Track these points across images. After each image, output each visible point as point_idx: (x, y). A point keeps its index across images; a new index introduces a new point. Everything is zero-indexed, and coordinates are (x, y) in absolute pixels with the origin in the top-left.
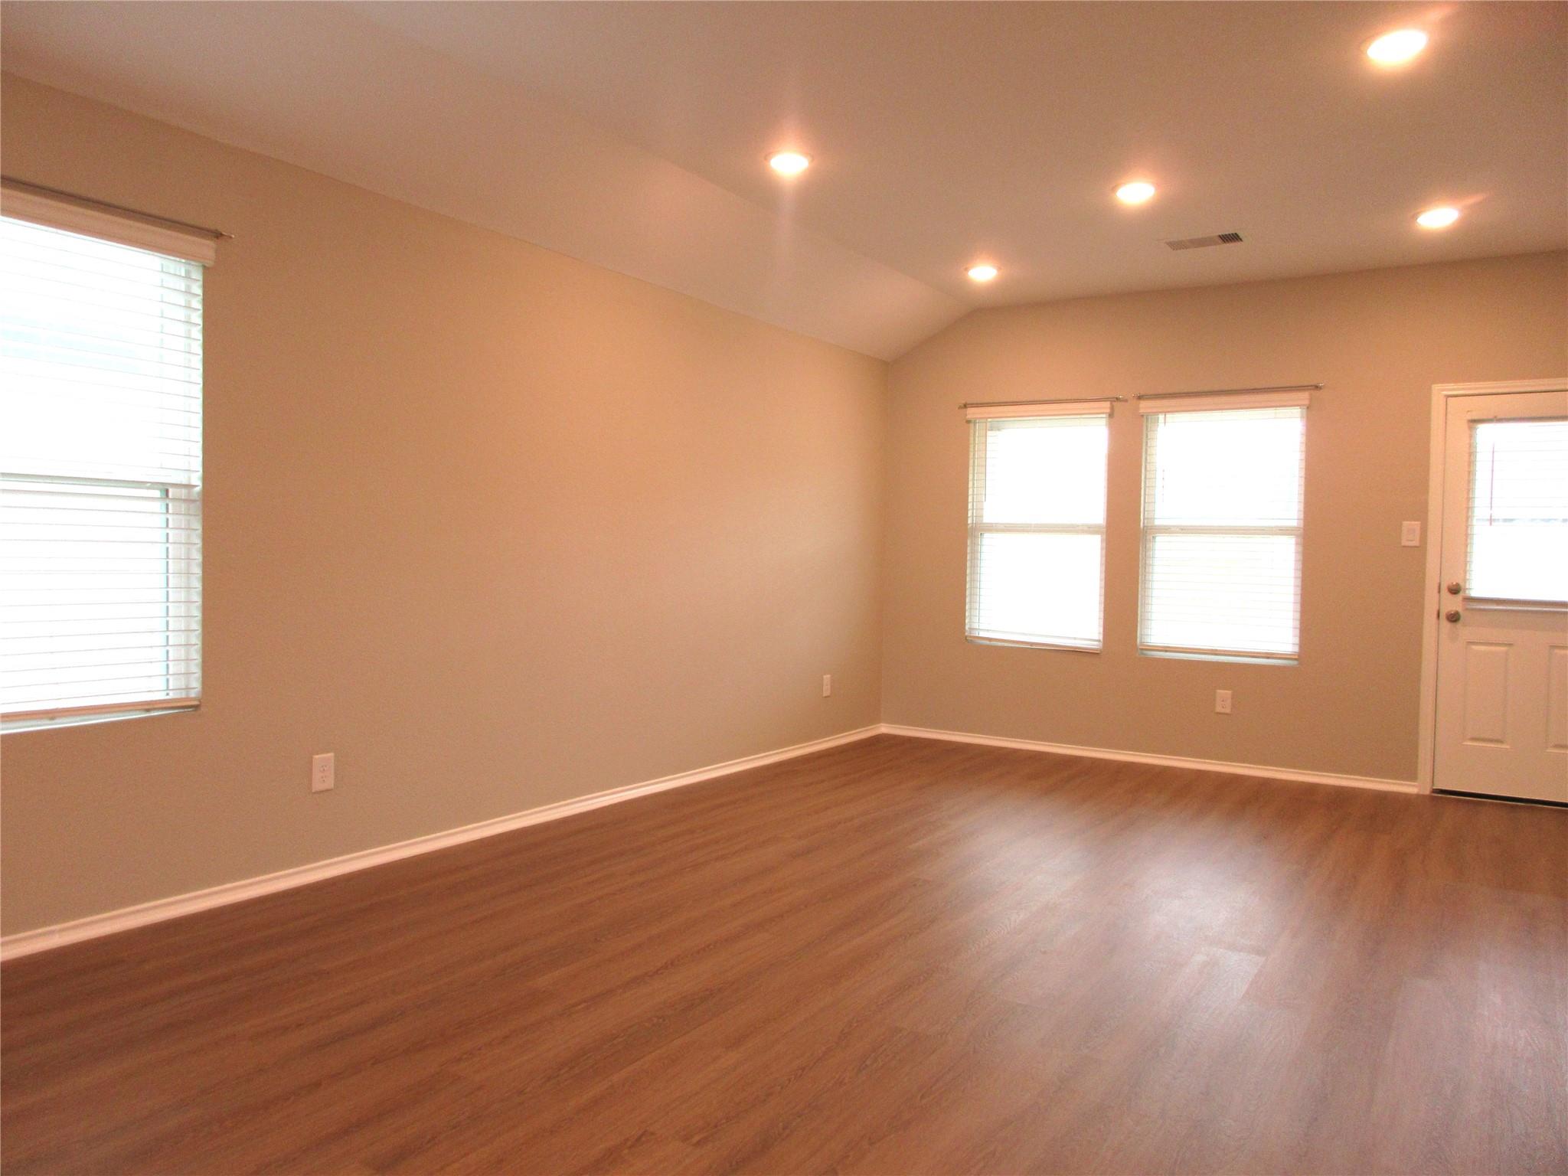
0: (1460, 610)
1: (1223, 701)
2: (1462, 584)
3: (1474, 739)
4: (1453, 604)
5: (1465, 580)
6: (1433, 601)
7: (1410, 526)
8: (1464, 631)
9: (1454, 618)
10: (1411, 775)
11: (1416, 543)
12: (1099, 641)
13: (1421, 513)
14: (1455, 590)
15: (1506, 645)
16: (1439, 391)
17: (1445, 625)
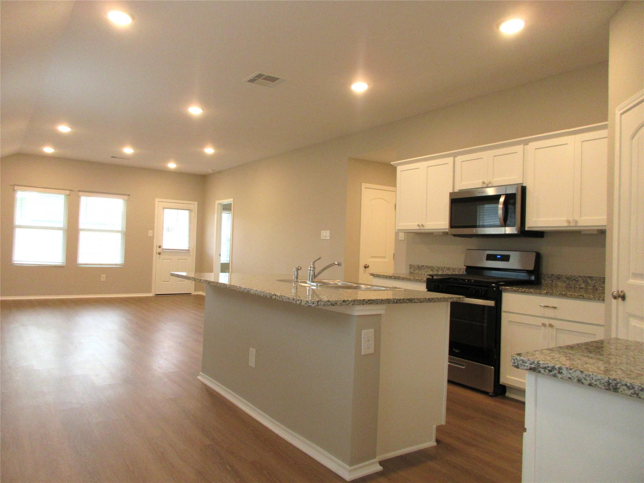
0: (161, 252)
1: (103, 277)
2: (161, 245)
3: (163, 282)
4: (159, 250)
5: (162, 245)
6: (156, 250)
7: (150, 232)
8: (162, 256)
9: (159, 254)
10: (150, 291)
11: (152, 236)
12: (64, 263)
13: (153, 228)
14: (160, 247)
15: (169, 259)
16: (157, 200)
17: (158, 255)
